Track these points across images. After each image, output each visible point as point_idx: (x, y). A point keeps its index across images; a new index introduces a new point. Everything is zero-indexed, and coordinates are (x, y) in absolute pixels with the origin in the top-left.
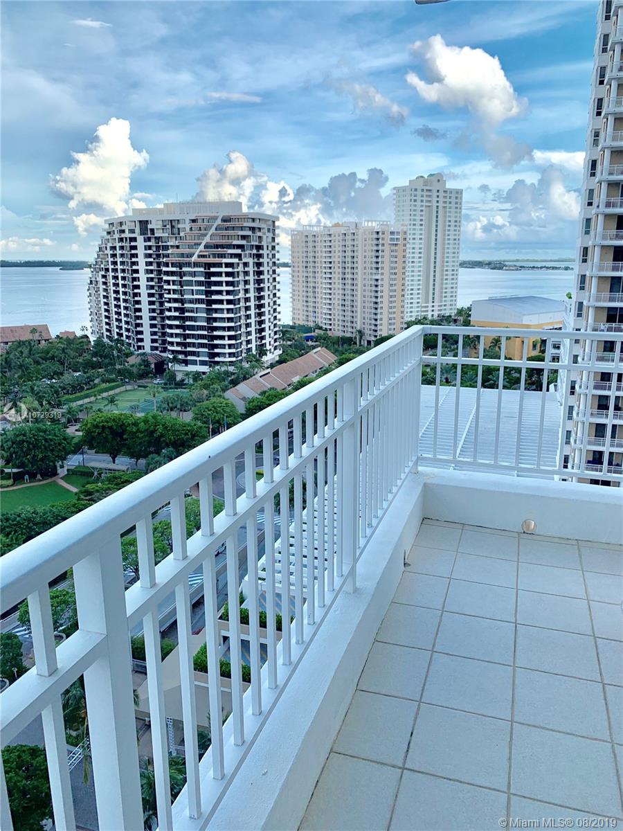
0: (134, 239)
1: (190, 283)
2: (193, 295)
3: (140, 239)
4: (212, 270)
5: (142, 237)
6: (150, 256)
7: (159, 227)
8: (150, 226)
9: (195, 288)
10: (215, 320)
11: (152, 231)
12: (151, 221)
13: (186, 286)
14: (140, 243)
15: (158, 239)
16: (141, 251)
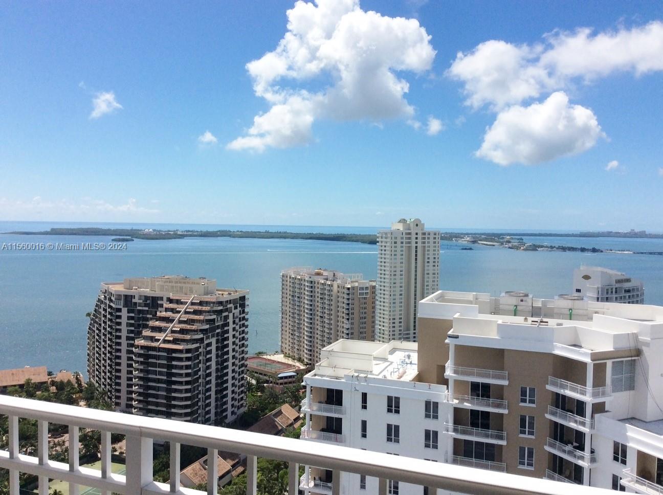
0: (119, 310)
1: (154, 365)
2: (156, 375)
3: (125, 310)
4: (174, 355)
5: (126, 309)
6: (131, 325)
7: (141, 301)
8: (134, 301)
9: (158, 369)
10: (175, 399)
11: (135, 304)
12: (134, 296)
13: (151, 367)
14: (124, 313)
15: (140, 312)
16: (124, 320)
